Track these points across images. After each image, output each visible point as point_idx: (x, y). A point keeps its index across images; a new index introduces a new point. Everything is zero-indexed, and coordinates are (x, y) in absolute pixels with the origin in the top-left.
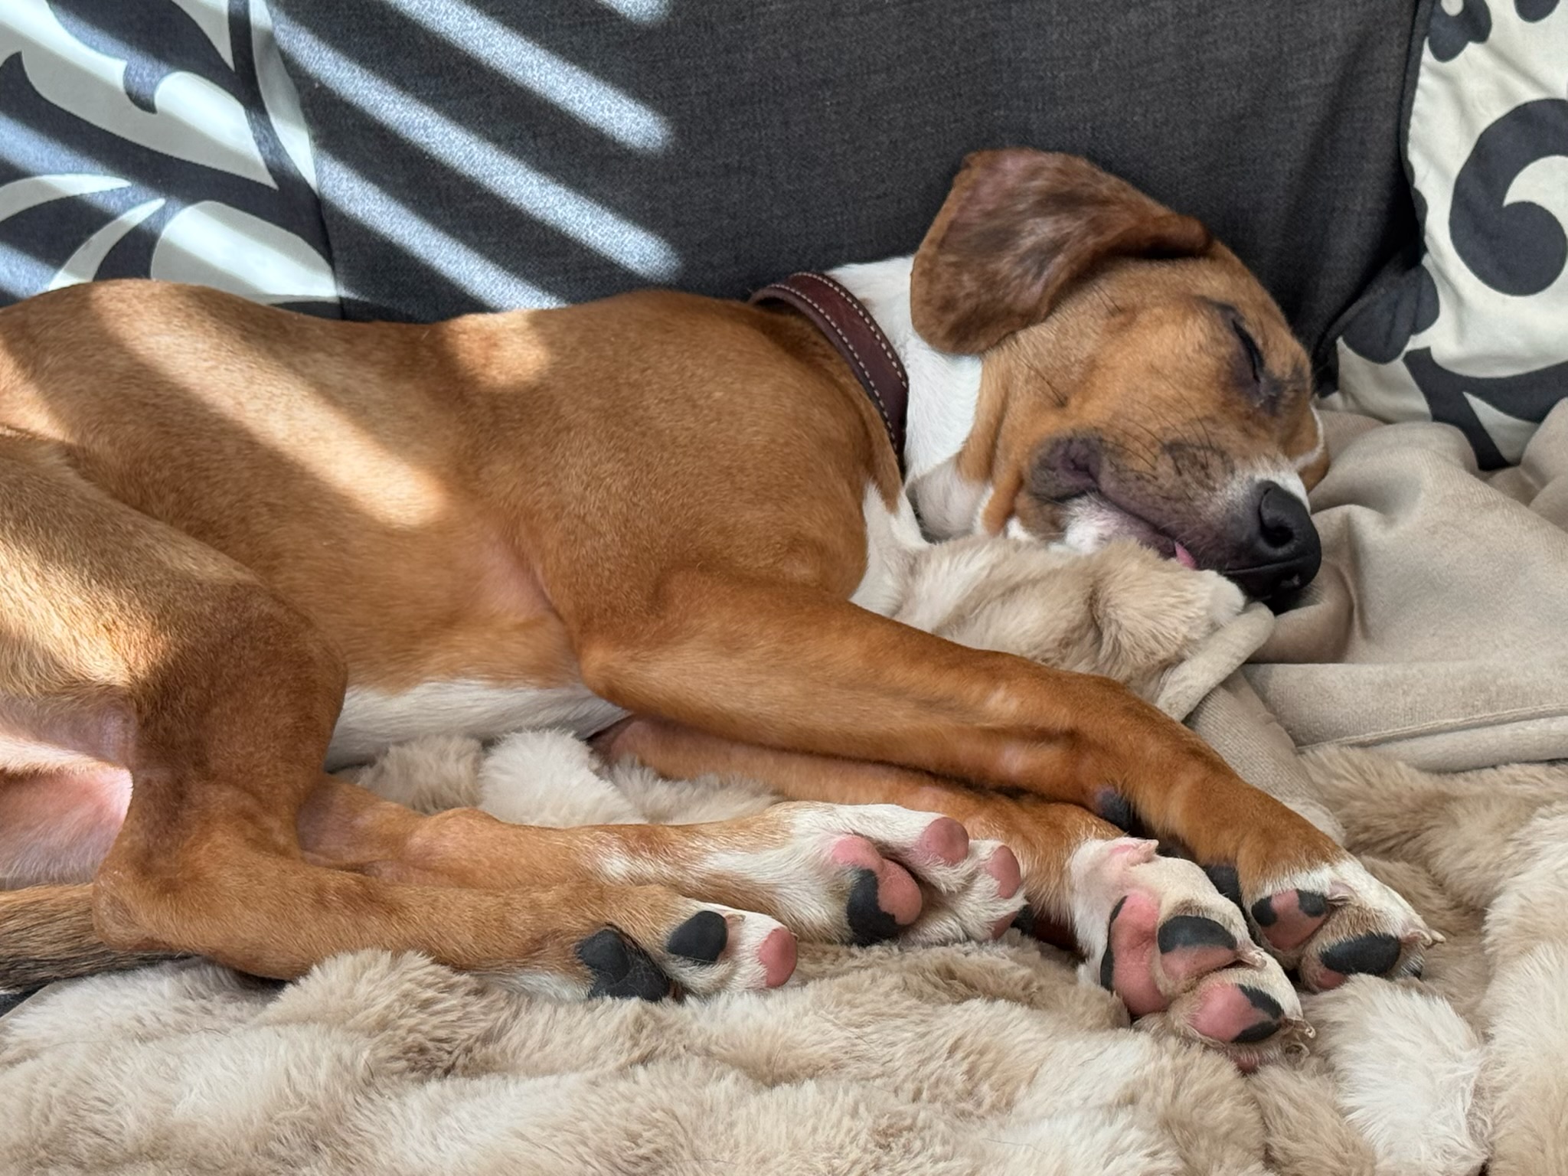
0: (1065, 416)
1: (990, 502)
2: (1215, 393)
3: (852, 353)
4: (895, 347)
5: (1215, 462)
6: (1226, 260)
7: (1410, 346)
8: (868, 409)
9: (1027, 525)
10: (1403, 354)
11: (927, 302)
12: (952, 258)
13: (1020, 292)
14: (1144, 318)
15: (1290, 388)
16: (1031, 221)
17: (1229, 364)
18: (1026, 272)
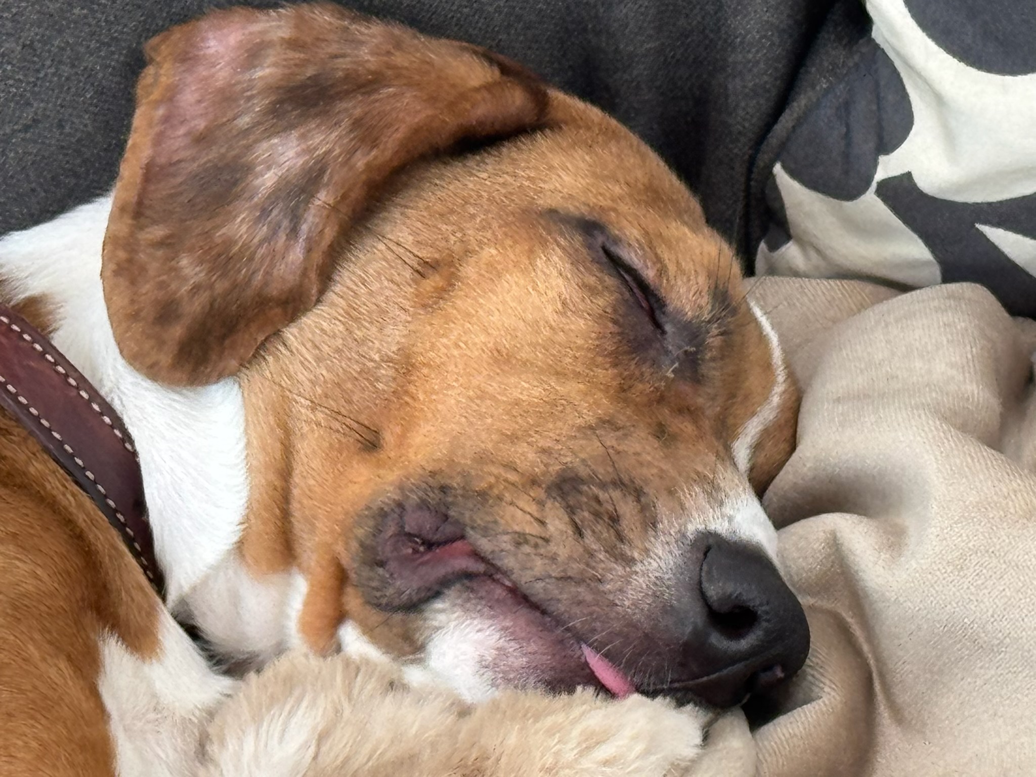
0: (379, 465)
1: (306, 604)
2: (605, 374)
3: (37, 419)
4: (103, 393)
5: (627, 509)
6: (575, 122)
7: (880, 174)
8: (80, 506)
9: (369, 631)
10: (874, 185)
11: (134, 316)
12: (158, 232)
13: (272, 265)
14: (469, 270)
15: (714, 331)
16: (265, 145)
17: (615, 322)
18: (274, 232)
